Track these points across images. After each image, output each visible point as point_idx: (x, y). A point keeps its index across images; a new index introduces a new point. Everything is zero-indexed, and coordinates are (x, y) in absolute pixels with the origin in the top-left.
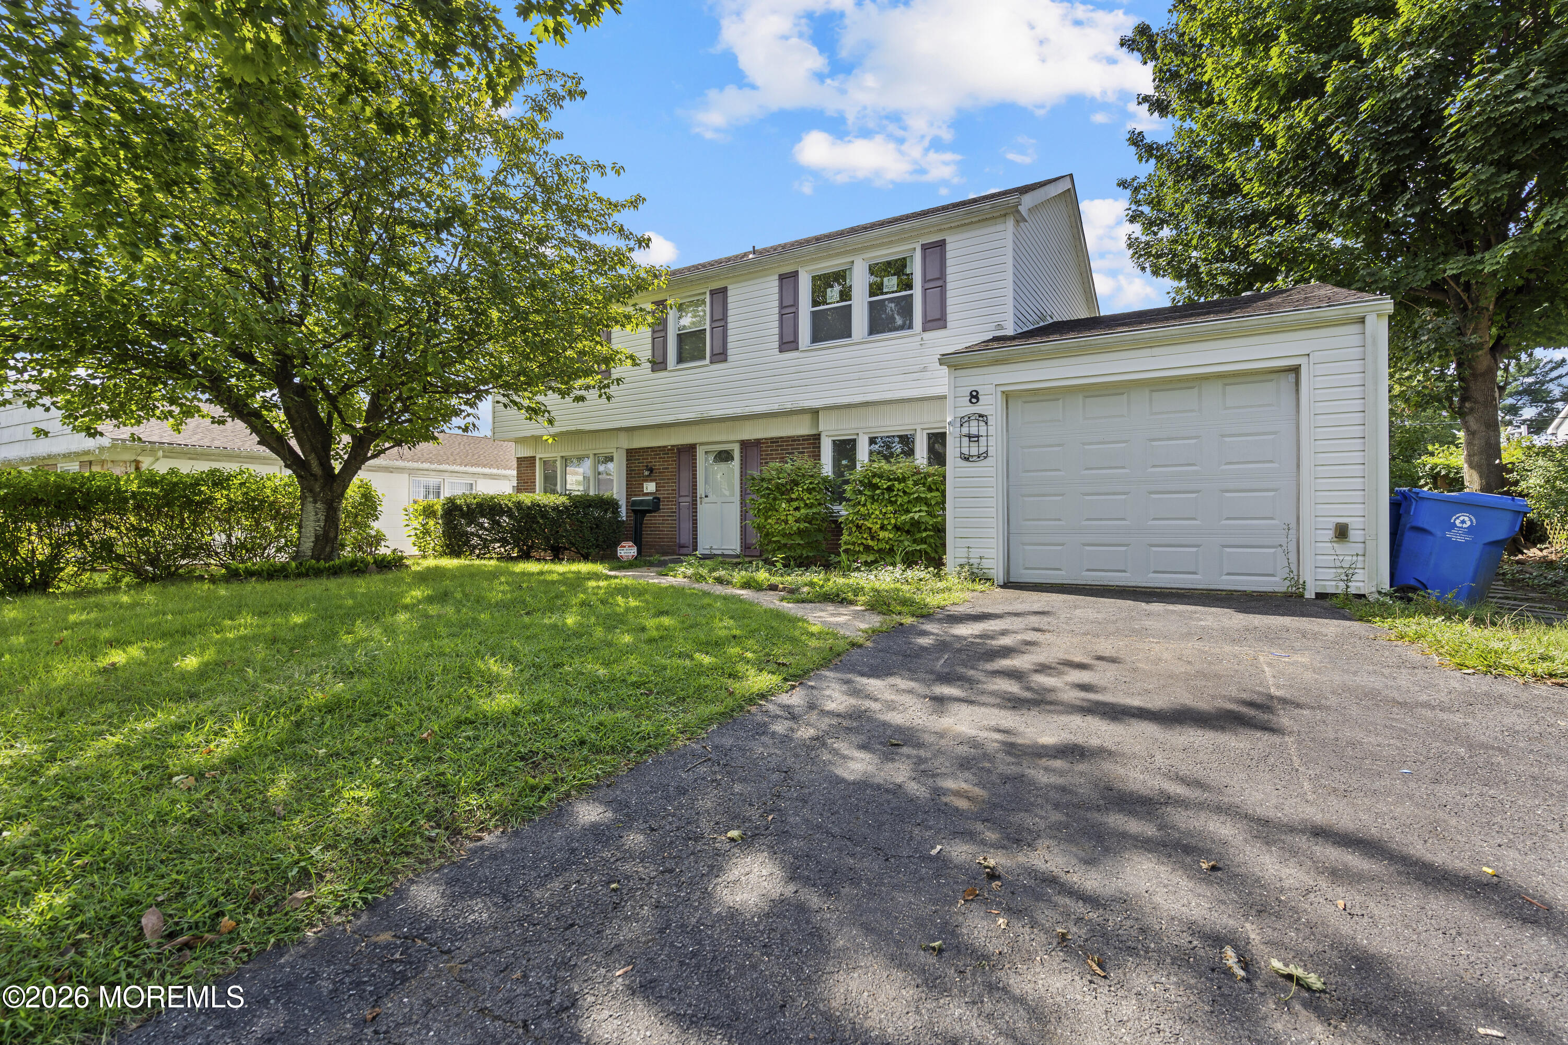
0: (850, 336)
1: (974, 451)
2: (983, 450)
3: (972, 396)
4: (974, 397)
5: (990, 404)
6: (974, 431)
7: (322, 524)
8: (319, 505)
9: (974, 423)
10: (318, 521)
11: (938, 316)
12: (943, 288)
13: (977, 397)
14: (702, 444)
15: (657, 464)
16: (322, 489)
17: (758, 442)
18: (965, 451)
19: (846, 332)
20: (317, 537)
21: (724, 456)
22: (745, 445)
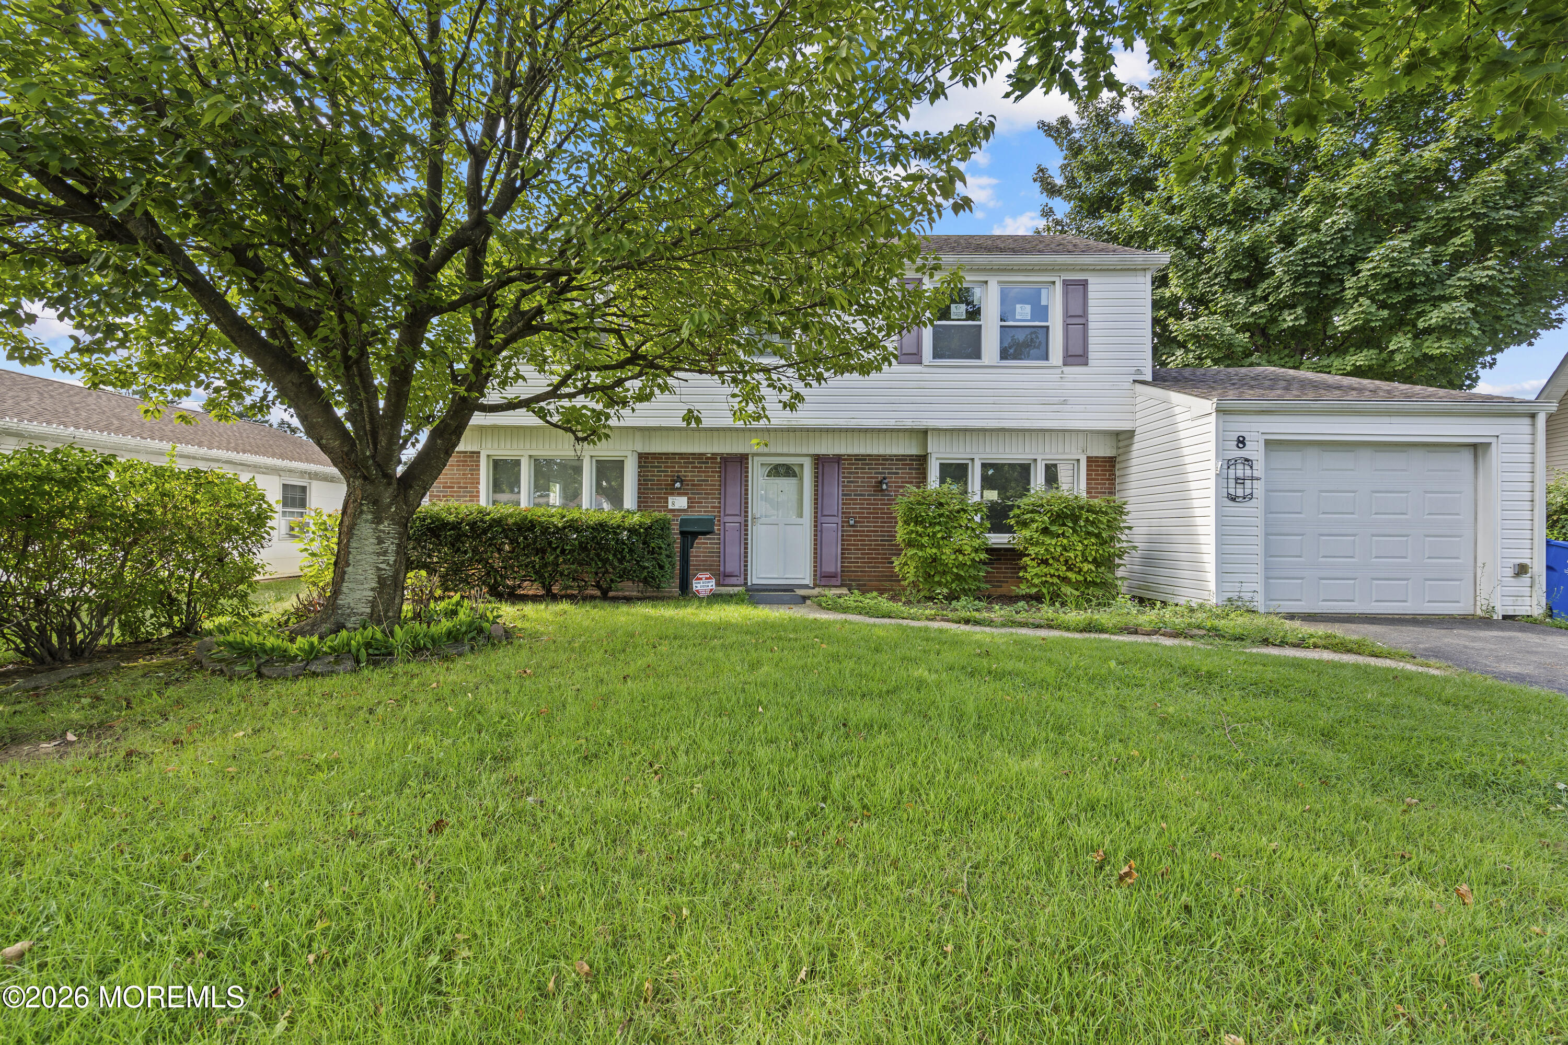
0: (978, 356)
1: (1240, 492)
2: (1248, 491)
3: (1239, 441)
4: (1241, 442)
5: (1255, 451)
6: (1240, 473)
7: (392, 559)
8: (385, 526)
9: (1240, 466)
10: (385, 553)
11: (1080, 352)
12: (1085, 325)
13: (1243, 442)
14: (754, 455)
15: (689, 475)
16: (395, 498)
17: (838, 459)
18: (1232, 491)
19: (976, 354)
20: (381, 581)
21: (783, 471)
22: (820, 461)
